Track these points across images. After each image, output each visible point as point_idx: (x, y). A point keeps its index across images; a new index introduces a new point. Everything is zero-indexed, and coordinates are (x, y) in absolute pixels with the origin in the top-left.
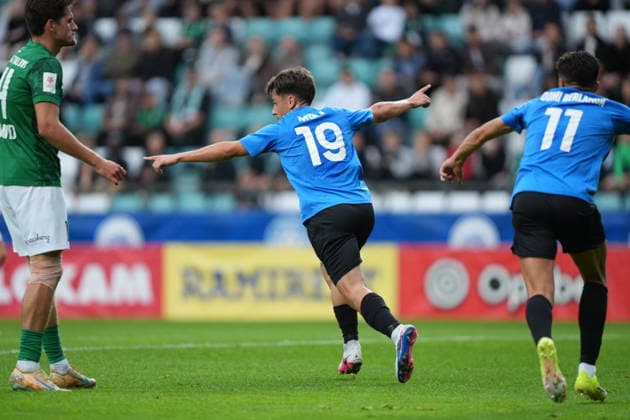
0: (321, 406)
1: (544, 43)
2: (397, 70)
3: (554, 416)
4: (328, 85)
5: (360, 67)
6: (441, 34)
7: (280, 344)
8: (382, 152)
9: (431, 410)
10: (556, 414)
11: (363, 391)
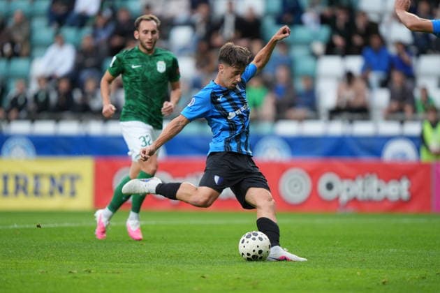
0: (41, 271)
1: (198, 17)
2: (95, 35)
3: (204, 277)
4: (46, 46)
5: (69, 33)
6: (126, 10)
7: (11, 227)
8: (84, 93)
9: (118, 273)
10: (205, 276)
11: (70, 260)
